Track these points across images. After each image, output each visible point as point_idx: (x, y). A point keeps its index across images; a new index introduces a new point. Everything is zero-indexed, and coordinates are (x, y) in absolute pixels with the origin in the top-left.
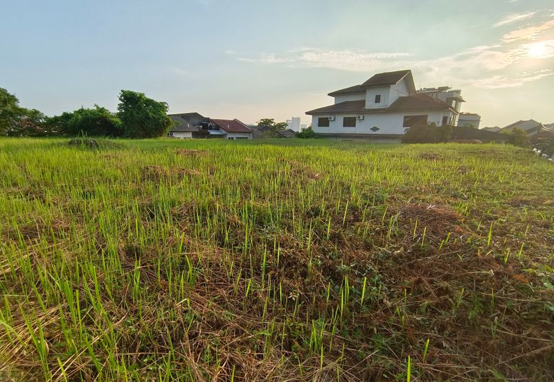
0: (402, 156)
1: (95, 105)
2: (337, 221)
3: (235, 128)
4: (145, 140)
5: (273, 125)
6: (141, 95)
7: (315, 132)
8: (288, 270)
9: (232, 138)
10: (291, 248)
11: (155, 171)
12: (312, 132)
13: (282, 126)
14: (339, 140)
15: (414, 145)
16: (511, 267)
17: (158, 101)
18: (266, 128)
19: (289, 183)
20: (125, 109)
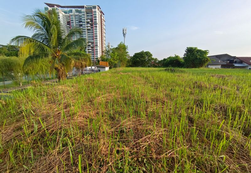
1: (175, 55)
6: (195, 48)
17: (204, 50)
20: (187, 55)
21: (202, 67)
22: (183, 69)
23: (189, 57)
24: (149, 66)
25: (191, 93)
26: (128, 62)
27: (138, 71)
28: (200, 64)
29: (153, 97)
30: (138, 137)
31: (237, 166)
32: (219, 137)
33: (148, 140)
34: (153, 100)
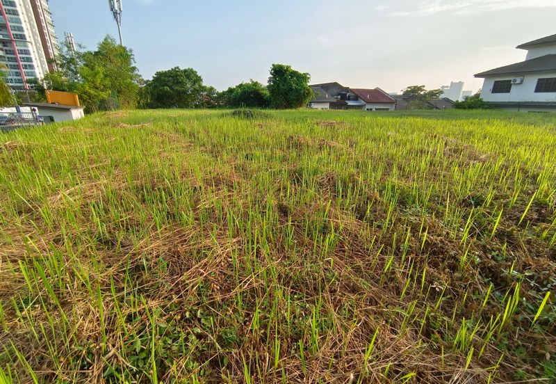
1: (251, 80)
2: (510, 217)
3: (376, 98)
5: (422, 93)
6: (288, 67)
7: (484, 100)
8: (433, 257)
10: (439, 235)
12: (481, 101)
13: (435, 94)
17: (302, 73)
18: (413, 98)
19: (441, 163)
20: (274, 82)
21: (301, 106)
22: (267, 111)
23: (278, 86)
24: (197, 107)
25: (284, 160)
26: (141, 93)
27: (169, 119)
28: (298, 100)
29: (208, 177)
30: (181, 269)
31: (350, 269)
32: (325, 230)
33: (202, 271)
34: (207, 182)
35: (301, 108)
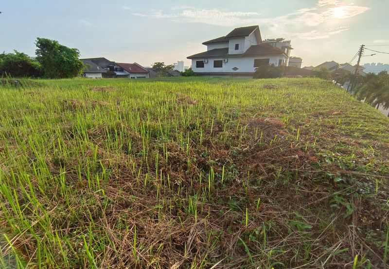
0: (252, 87)
3: (135, 69)
4: (63, 80)
5: (163, 67)
9: (134, 78)
11: (72, 103)
12: (192, 72)
13: (171, 68)
14: (211, 77)
15: (260, 80)
16: (308, 153)
17: (71, 48)
18: (159, 70)
20: (42, 54)
21: (76, 76)
22: (40, 81)
23: (49, 58)
28: (72, 71)
35: (77, 78)
